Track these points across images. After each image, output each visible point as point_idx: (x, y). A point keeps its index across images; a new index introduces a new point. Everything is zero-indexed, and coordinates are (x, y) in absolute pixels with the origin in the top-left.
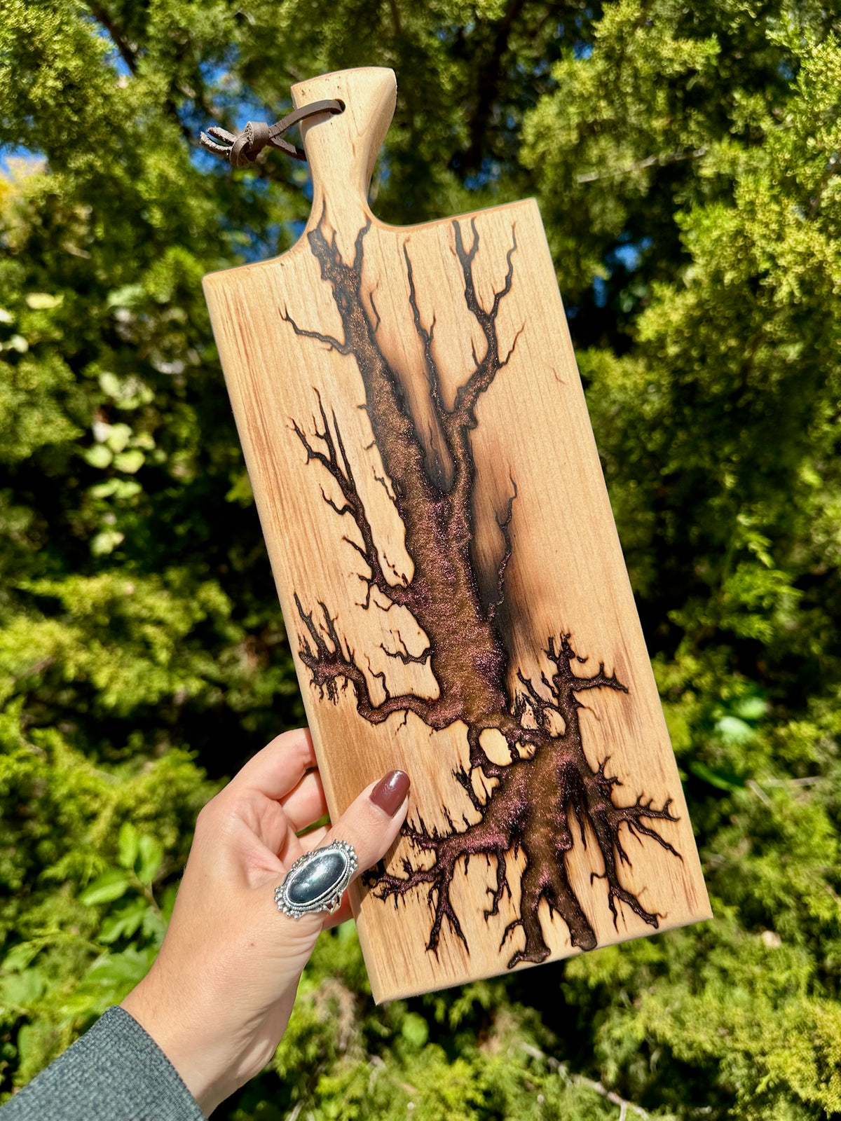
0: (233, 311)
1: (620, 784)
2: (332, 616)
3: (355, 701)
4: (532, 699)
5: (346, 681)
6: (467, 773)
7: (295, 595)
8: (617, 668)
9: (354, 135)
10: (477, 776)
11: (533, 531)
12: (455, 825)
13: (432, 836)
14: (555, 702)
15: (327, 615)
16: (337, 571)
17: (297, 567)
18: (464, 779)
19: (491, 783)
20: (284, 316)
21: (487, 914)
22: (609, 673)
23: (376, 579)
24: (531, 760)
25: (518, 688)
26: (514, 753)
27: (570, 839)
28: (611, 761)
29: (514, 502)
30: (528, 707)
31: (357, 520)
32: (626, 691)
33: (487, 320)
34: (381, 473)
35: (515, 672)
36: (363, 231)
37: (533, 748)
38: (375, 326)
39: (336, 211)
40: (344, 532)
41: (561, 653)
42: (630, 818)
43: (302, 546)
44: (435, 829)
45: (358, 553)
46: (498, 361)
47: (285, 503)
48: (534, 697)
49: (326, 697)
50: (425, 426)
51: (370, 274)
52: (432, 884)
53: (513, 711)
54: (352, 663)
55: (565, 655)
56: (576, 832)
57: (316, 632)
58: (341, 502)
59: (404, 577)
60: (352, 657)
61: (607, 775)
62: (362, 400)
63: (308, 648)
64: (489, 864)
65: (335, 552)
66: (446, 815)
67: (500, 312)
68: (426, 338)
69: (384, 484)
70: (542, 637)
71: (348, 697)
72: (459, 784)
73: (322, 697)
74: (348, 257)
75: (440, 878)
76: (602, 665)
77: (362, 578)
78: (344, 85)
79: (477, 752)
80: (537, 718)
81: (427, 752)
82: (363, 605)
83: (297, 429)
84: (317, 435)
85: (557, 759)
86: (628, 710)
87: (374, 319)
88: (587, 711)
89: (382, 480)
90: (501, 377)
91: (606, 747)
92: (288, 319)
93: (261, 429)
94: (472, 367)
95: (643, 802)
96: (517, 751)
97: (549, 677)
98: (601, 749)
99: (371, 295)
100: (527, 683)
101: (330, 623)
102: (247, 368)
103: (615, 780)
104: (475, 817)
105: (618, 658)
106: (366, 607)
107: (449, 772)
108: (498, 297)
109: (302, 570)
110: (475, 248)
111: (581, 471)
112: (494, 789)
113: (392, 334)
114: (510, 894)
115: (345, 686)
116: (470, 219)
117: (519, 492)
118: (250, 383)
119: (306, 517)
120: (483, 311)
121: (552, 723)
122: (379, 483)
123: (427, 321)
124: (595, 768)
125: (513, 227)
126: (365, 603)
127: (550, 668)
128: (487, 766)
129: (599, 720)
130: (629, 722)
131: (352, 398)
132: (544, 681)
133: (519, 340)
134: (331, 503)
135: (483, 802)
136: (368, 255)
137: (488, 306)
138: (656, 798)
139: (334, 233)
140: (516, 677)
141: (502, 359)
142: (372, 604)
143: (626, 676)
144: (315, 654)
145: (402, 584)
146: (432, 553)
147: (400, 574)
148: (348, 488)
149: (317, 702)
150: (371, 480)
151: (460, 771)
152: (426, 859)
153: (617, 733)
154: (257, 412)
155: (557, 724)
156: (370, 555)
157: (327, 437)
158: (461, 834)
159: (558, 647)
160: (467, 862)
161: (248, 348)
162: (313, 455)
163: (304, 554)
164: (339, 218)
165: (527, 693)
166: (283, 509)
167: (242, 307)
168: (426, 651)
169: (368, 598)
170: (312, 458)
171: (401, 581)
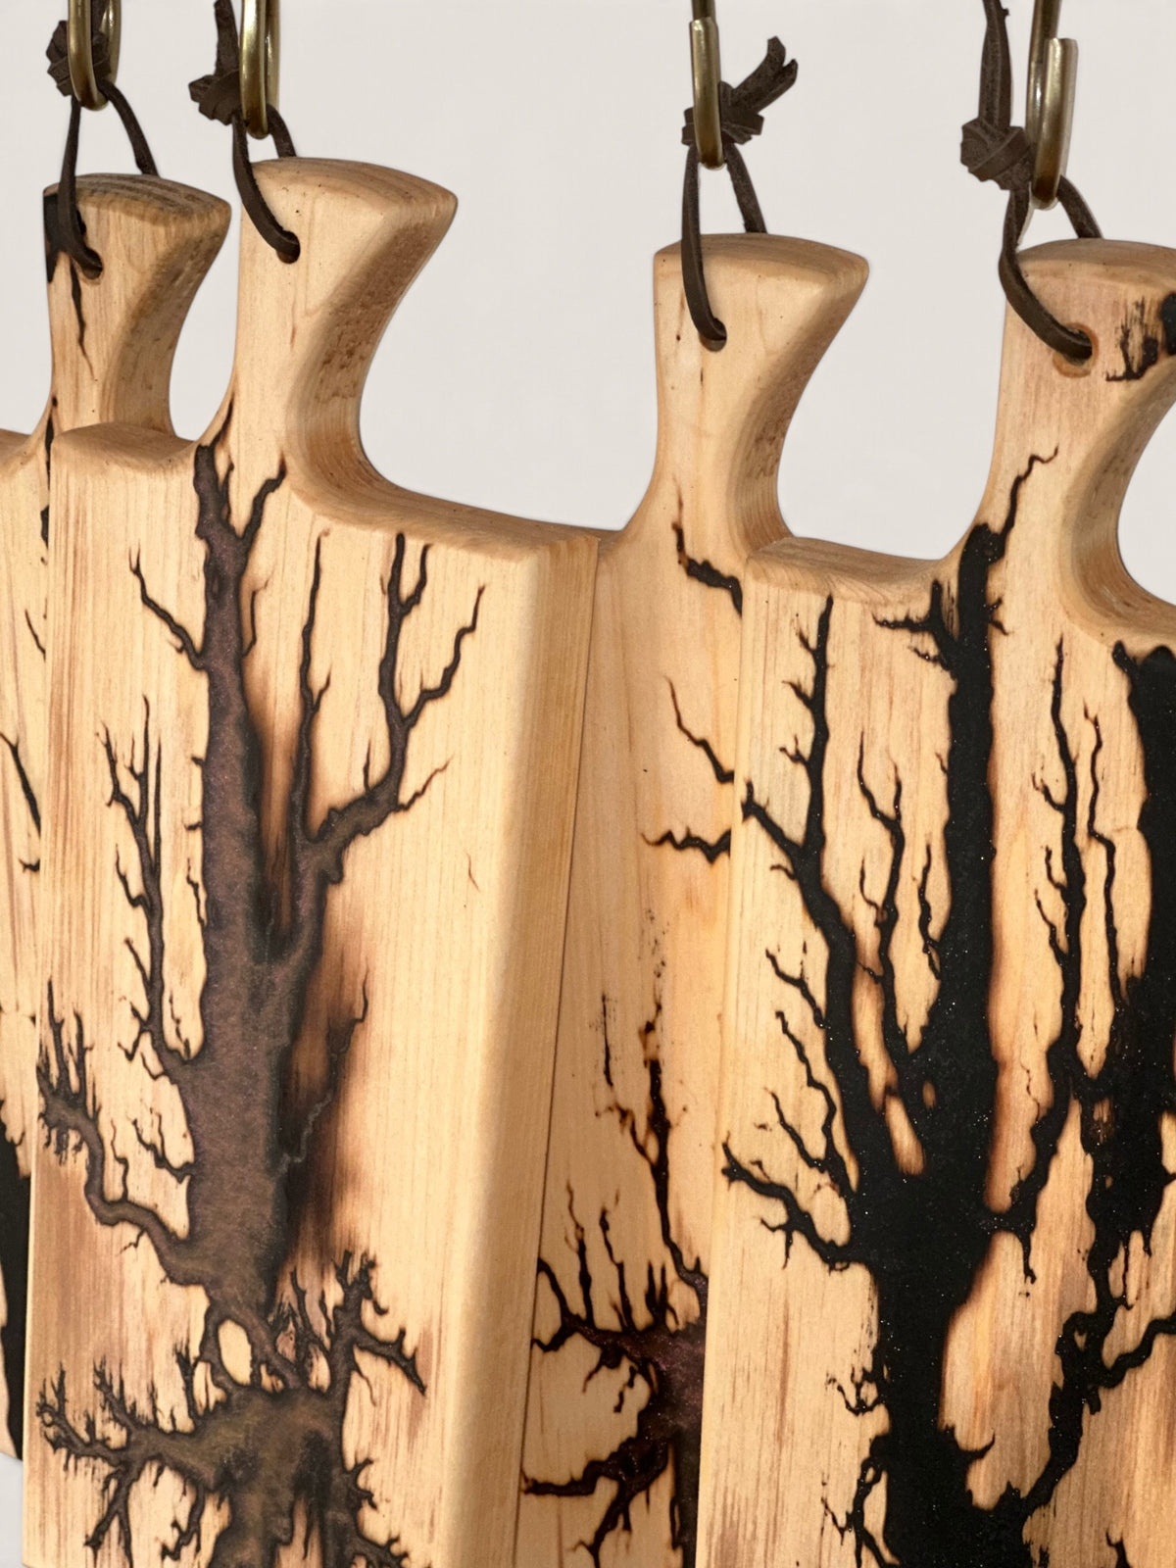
0: (72, 521)
1: (374, 1506)
2: (87, 1042)
3: (84, 1176)
4: (299, 1320)
5: (81, 1143)
6: (192, 1361)
7: (50, 984)
8: (421, 1350)
9: (300, 310)
10: (201, 1372)
11: (372, 1084)
12: (159, 1415)
13: (129, 1411)
14: (327, 1342)
15: (80, 1037)
16: (107, 982)
17: (61, 947)
18: (186, 1367)
19: (216, 1394)
20: (134, 565)
21: (165, 1552)
22: (408, 1349)
23: (151, 1024)
24: (274, 1396)
25: (287, 1294)
26: (255, 1375)
27: (291, 1531)
28: (372, 1469)
29: (359, 1026)
30: (291, 1326)
31: (150, 926)
32: (422, 1388)
33: (401, 724)
34: (197, 877)
35: (289, 1269)
36: (271, 485)
37: (280, 1384)
38: (246, 646)
39: (242, 431)
40: (132, 936)
41: (355, 1281)
42: (373, 1558)
43: (74, 923)
44: (134, 1404)
45: (139, 975)
46: (396, 798)
47: (68, 847)
48: (303, 1318)
49: (53, 1147)
50: (272, 840)
51: (263, 559)
52: (112, 1470)
53: (271, 1319)
54: (94, 1120)
55: (360, 1288)
56: (300, 1530)
57: (62, 1052)
58: (136, 887)
59: (187, 1044)
60: (97, 1113)
61: (361, 1482)
62: (200, 751)
63: (47, 1065)
64: (184, 1493)
65: (111, 955)
66: (153, 1396)
67: (421, 723)
68: (310, 704)
69: (196, 894)
70: (338, 1243)
71: (78, 1163)
72: (177, 1369)
73: (48, 1144)
74: (240, 513)
75: (124, 1470)
76: (402, 1333)
77: (135, 1013)
78: (306, 212)
79: (211, 1339)
80: (297, 1347)
81: (152, 1304)
82: (126, 1052)
83: (108, 746)
84: (131, 769)
85: (305, 1417)
86: (416, 1416)
87: (248, 638)
88: (364, 1384)
89: (195, 886)
90: (394, 824)
91: (371, 1445)
92: (137, 571)
93: (65, 719)
94: (358, 786)
95: (395, 1549)
96: (260, 1375)
97: (330, 1304)
98: (364, 1444)
99: (254, 594)
100: (301, 1294)
101: (82, 1051)
102: (69, 617)
103: (368, 1496)
104: (185, 1423)
105: (426, 1336)
106: (130, 1056)
107: (170, 1347)
108: (427, 696)
109: (66, 955)
110: (416, 598)
111: (462, 1040)
112: (217, 1403)
113: (266, 673)
114: (198, 1548)
115: (78, 1148)
116: (421, 544)
117: (368, 1017)
118: (67, 644)
119: (89, 882)
120: (398, 707)
121: (315, 1367)
122: (190, 890)
123: (317, 680)
124: (350, 1463)
125: (481, 592)
126: (130, 1050)
127: (335, 1294)
128: (218, 1370)
129: (374, 1403)
130: (412, 1434)
131: (189, 741)
132: (322, 1304)
133: (435, 780)
134: (123, 879)
135: (200, 1411)
136: (266, 530)
137: (408, 700)
138: (413, 1555)
139: (231, 467)
140: (289, 1276)
141: (405, 796)
142: (138, 1058)
143: (428, 1370)
144: (54, 1081)
145: (183, 1052)
146: (231, 1030)
147: (184, 1037)
148: (151, 869)
149: (41, 1147)
150: (181, 878)
151: (184, 1352)
152: (116, 1436)
153: (391, 1440)
154: (66, 691)
155: (321, 1372)
156: (153, 984)
157: (142, 779)
158: (161, 1431)
159: (355, 1267)
160: (160, 1472)
161: (77, 590)
162: (119, 797)
163: (74, 933)
164: (243, 444)
165: (295, 1306)
166: (64, 853)
167: (84, 522)
168: (187, 1164)
169: (136, 1044)
170: (117, 800)
171: (182, 1048)
